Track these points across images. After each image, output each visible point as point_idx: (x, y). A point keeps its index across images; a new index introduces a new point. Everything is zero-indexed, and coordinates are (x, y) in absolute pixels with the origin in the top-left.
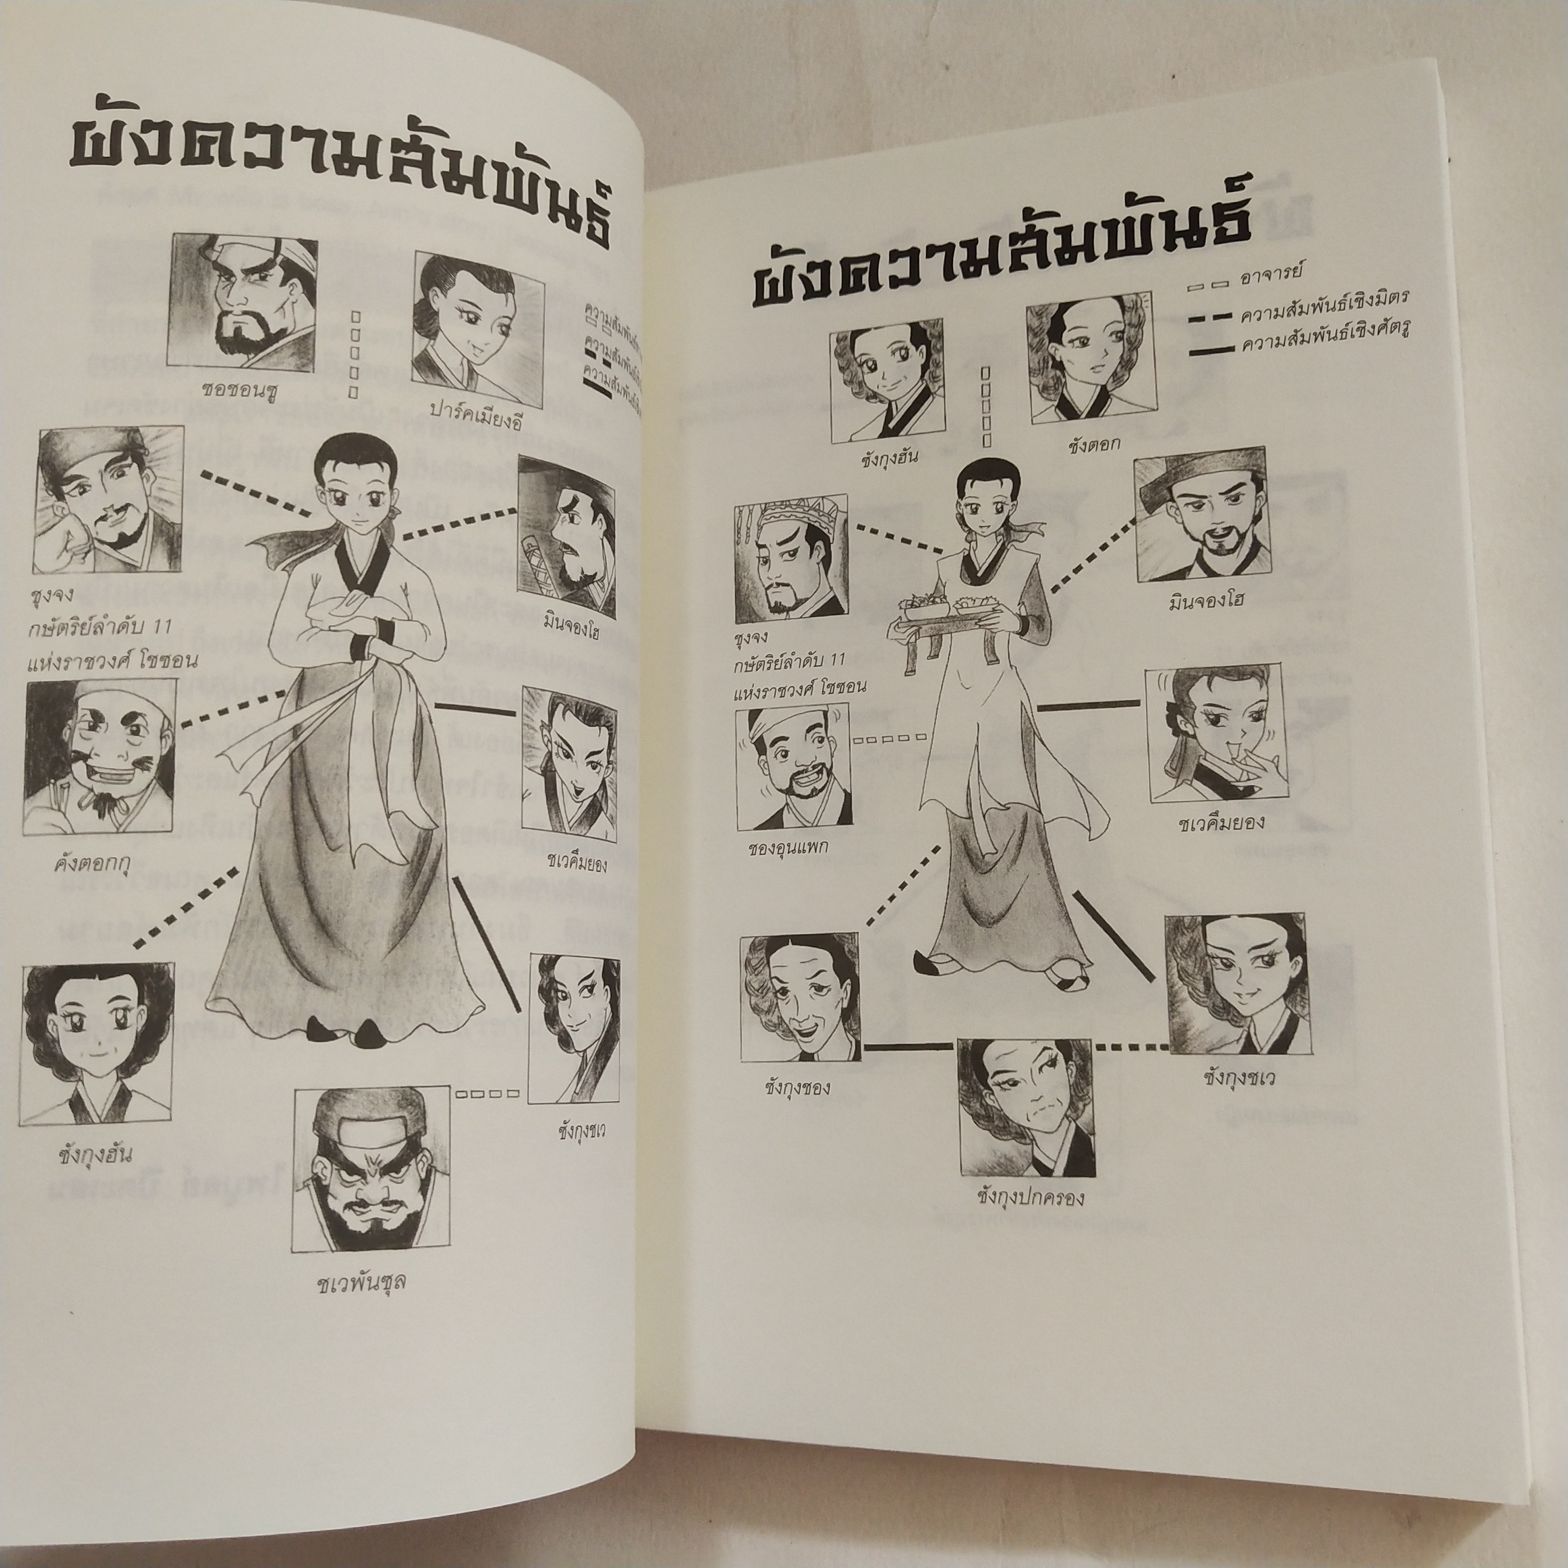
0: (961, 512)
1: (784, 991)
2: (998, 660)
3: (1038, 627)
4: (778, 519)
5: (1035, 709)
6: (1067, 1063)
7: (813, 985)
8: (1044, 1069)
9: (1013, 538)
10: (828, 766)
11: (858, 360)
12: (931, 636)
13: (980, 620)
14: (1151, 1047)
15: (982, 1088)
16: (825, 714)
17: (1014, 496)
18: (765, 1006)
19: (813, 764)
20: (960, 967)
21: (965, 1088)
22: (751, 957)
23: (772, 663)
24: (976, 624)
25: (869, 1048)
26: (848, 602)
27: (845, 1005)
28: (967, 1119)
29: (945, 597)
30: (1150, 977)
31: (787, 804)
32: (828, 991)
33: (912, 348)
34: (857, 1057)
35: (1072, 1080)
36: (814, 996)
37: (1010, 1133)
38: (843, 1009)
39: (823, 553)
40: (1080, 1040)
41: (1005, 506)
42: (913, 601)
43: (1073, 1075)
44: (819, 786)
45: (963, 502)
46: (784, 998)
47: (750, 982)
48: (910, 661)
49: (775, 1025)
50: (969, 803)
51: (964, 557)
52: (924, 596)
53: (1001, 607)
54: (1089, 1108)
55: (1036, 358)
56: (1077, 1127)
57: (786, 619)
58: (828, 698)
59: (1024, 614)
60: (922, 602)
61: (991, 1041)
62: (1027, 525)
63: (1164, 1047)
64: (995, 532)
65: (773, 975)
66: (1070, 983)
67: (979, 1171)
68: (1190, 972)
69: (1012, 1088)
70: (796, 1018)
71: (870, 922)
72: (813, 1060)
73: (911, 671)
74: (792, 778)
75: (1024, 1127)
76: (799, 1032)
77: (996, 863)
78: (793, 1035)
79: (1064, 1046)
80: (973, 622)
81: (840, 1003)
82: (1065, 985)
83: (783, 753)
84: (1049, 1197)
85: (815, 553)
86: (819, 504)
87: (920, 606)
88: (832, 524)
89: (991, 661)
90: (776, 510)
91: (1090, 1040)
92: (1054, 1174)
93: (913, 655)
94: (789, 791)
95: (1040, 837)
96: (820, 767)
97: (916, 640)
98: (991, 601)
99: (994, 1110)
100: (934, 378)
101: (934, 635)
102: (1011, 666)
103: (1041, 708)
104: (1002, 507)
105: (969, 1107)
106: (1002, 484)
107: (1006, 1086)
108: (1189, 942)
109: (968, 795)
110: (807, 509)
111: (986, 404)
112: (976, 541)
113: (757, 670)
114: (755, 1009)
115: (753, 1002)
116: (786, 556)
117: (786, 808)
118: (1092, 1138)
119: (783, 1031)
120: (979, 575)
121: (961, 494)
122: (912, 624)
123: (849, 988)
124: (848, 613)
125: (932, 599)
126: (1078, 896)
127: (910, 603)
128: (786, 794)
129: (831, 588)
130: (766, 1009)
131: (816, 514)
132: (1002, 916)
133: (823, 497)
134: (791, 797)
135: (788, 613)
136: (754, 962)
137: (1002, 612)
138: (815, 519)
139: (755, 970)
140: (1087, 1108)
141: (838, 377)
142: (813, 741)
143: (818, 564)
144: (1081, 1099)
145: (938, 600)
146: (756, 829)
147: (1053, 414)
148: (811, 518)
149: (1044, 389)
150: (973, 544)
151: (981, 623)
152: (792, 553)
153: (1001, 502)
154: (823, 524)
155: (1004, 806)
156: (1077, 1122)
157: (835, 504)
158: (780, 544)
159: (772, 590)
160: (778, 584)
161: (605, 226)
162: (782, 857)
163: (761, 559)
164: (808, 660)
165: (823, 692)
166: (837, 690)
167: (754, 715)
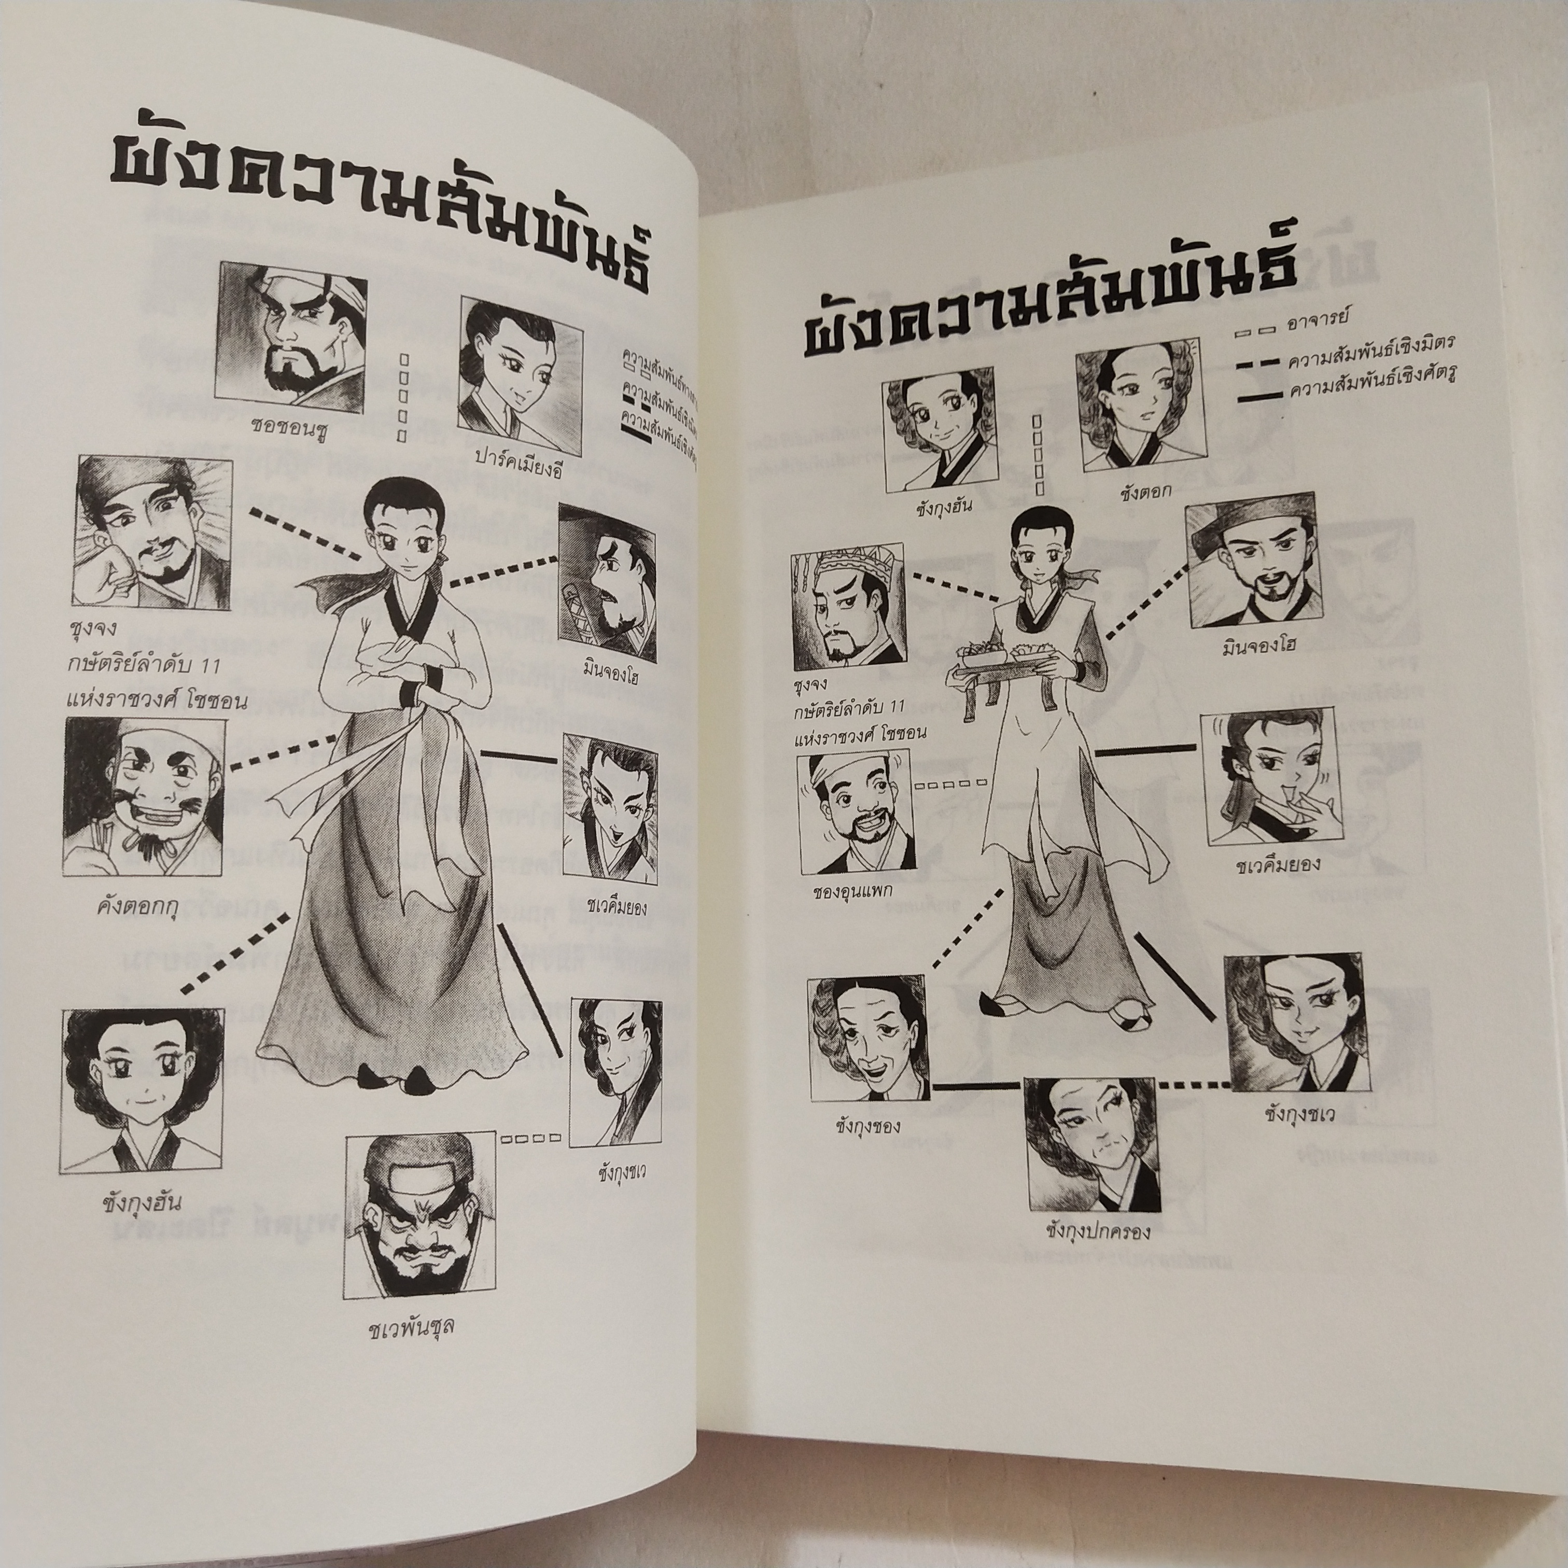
0: (1016, 560)
1: (853, 1033)
2: (1056, 706)
3: (1094, 674)
4: (835, 568)
5: (1093, 754)
6: (1131, 1100)
7: (880, 1027)
8: (1108, 1108)
9: (1067, 585)
10: (891, 811)
11: (911, 409)
12: (989, 683)
13: (1037, 667)
14: (1213, 1085)
15: (1049, 1125)
16: (886, 759)
17: (1068, 544)
18: (834, 1046)
19: (876, 809)
20: (1025, 1008)
21: (1033, 1126)
22: (818, 999)
23: (832, 709)
24: (1033, 670)
25: (938, 1087)
26: (906, 650)
27: (913, 1046)
28: (1035, 1156)
29: (1002, 644)
30: (1211, 1016)
31: (850, 849)
32: (896, 1032)
33: (964, 398)
34: (926, 1097)
35: (1136, 1117)
36: (883, 1037)
37: (1077, 1170)
38: (911, 1050)
39: (880, 602)
40: (1143, 1079)
41: (1059, 554)
42: (971, 649)
43: (1138, 1112)
44: (882, 831)
45: (1017, 551)
46: (852, 1038)
47: (818, 1023)
48: (969, 708)
49: (844, 1066)
50: (1030, 847)
51: (1020, 605)
52: (982, 644)
53: (1057, 654)
54: (1153, 1146)
55: (1086, 406)
56: (1142, 1163)
57: (845, 666)
58: (888, 744)
59: (1080, 660)
60: (980, 649)
61: (1056, 1081)
62: (1081, 572)
63: (1226, 1085)
64: (1050, 580)
65: (841, 1017)
66: (1134, 1022)
67: (1048, 1206)
68: (1250, 1011)
69: (1079, 1125)
70: (865, 1058)
71: (936, 964)
72: (883, 1099)
73: (971, 718)
74: (855, 823)
75: (1091, 1164)
76: (869, 1072)
77: (1059, 905)
78: (863, 1075)
79: (1127, 1083)
80: (1031, 669)
81: (908, 1045)
82: (1128, 1025)
83: (846, 798)
84: (1116, 1231)
85: (873, 601)
86: (875, 553)
87: (977, 654)
88: (889, 573)
89: (1049, 707)
90: (832, 560)
91: (1154, 1079)
92: (1120, 1209)
93: (971, 702)
94: (852, 836)
95: (1101, 880)
96: (882, 813)
97: (974, 687)
98: (1048, 648)
99: (1062, 1147)
100: (987, 427)
101: (993, 682)
102: (1069, 712)
103: (1099, 753)
104: (1056, 555)
105: (1036, 1144)
106: (1056, 532)
107: (1072, 1124)
108: (1248, 982)
109: (1030, 839)
110: (863, 558)
111: (1038, 452)
112: (1031, 588)
113: (817, 716)
114: (825, 1050)
115: (822, 1043)
116: (844, 604)
117: (849, 852)
118: (1157, 1174)
119: (853, 1071)
120: (1036, 622)
121: (1016, 542)
122: (969, 671)
123: (916, 1029)
124: (907, 661)
125: (989, 647)
126: (1139, 938)
127: (968, 650)
128: (849, 839)
129: (889, 636)
130: (834, 1050)
131: (873, 563)
132: (1066, 958)
133: (879, 546)
134: (855, 842)
135: (846, 661)
136: (821, 1004)
137: (1059, 658)
138: (871, 568)
139: (822, 1012)
140: (1151, 1144)
141: (891, 426)
142: (875, 787)
143: (875, 612)
144: (1146, 1136)
145: (995, 647)
146: (820, 873)
147: (1104, 462)
148: (868, 567)
149: (1094, 437)
150: (1029, 591)
151: (1038, 670)
152: (849, 601)
153: (1055, 550)
154: (879, 573)
155: (1065, 850)
156: (1143, 1158)
157: (891, 553)
158: (837, 592)
159: (830, 637)
160: (836, 632)
161: (644, 270)
162: (847, 901)
163: (819, 607)
164: (868, 707)
165: (884, 739)
166: (897, 736)
167: (815, 761)
